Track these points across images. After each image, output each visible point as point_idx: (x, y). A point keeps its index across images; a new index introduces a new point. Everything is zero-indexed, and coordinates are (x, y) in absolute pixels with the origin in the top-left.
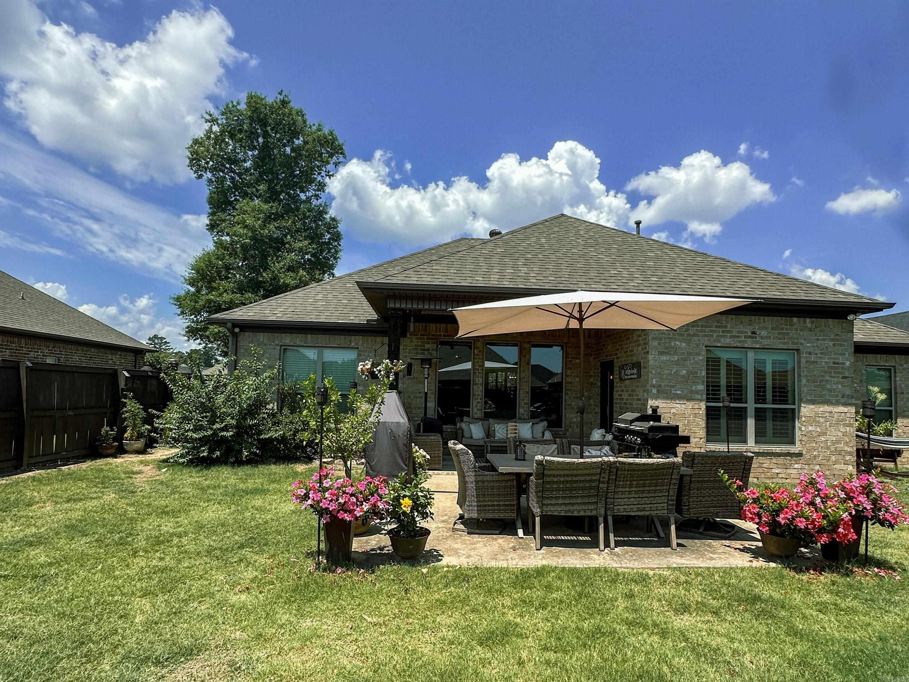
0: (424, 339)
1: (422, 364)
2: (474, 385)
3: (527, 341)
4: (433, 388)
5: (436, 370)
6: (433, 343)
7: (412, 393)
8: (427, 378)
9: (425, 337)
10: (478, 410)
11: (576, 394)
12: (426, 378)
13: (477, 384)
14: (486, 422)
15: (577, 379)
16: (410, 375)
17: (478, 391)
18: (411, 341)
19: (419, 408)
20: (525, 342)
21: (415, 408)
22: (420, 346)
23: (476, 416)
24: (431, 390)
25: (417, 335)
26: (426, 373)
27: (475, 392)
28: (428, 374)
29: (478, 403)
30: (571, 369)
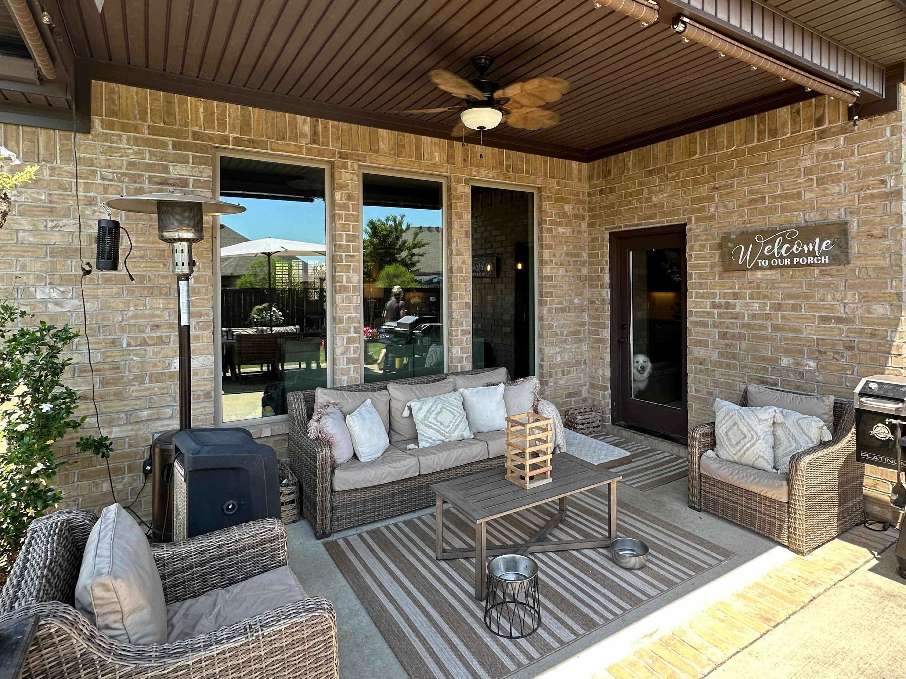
0: (164, 145)
1: (162, 228)
2: (335, 291)
3: (464, 176)
4: (207, 309)
5: (213, 250)
6: (198, 161)
7: (123, 329)
8: (187, 277)
9: (169, 140)
10: (350, 361)
11: (561, 303)
12: (180, 278)
13: (345, 289)
14: (381, 397)
15: (562, 271)
16: (115, 267)
17: (347, 309)
18: (110, 150)
19: (157, 378)
20: (459, 181)
21: (140, 379)
22: (149, 167)
23: (345, 380)
24: (200, 315)
25: (136, 129)
26: (182, 257)
27: (339, 314)
28: (192, 263)
29: (350, 341)
30: (550, 247)
